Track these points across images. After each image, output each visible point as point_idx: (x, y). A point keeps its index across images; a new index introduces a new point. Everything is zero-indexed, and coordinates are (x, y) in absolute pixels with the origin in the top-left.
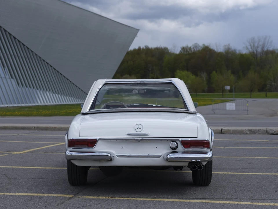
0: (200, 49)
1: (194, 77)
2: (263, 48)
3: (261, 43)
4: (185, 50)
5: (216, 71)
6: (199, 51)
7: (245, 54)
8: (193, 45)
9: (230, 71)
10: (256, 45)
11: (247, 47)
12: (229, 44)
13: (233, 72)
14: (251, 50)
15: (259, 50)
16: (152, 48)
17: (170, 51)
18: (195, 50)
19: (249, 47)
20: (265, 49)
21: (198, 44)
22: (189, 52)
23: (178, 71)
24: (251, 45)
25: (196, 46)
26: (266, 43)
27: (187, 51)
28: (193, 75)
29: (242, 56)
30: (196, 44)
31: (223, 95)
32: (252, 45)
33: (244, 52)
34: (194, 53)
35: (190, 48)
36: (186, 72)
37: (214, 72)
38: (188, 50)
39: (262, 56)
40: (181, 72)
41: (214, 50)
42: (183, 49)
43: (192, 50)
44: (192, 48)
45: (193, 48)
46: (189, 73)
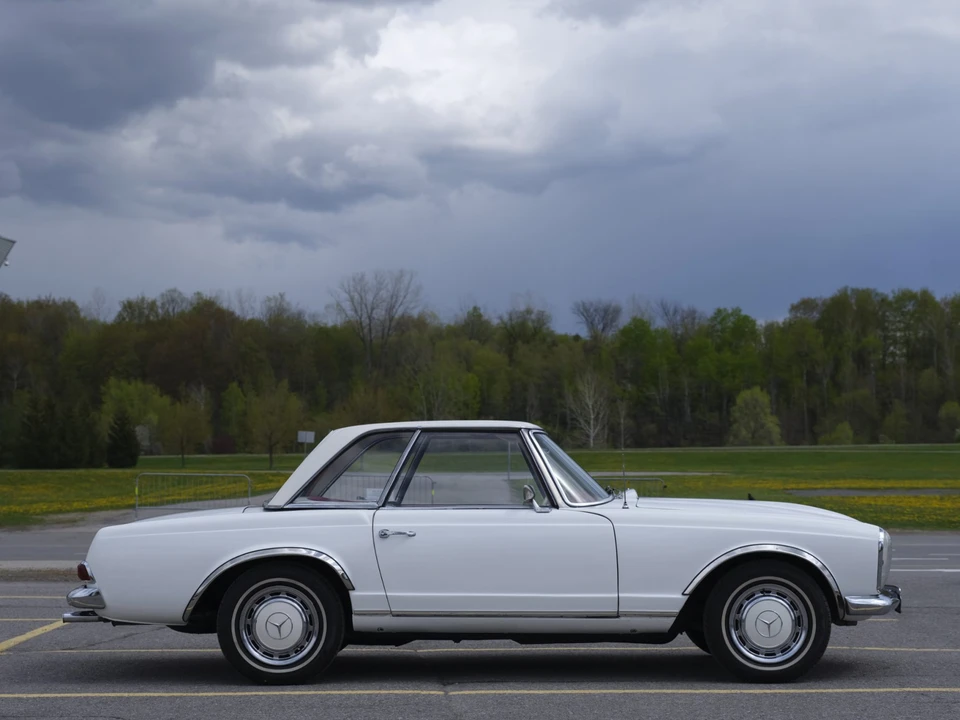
0: (186, 307)
1: (166, 400)
2: (391, 309)
3: (384, 294)
4: (136, 313)
5: (241, 384)
6: (182, 315)
7: (334, 328)
8: (162, 295)
9: (285, 383)
10: (370, 297)
11: (338, 305)
12: (282, 296)
13: (295, 387)
14: (350, 313)
15: (380, 314)
16: (20, 304)
17: (82, 314)
18: (171, 310)
19: (347, 306)
20: (399, 312)
21: (180, 293)
22: (148, 316)
23: (112, 381)
24: (352, 299)
25: (172, 297)
26: (402, 294)
27: (141, 314)
28: (161, 396)
29: (323, 333)
30: (175, 291)
31: (271, 460)
32: (356, 296)
33: (331, 320)
34: (166, 322)
35: (153, 303)
36: (140, 385)
37: (234, 385)
38: (146, 312)
39: (388, 335)
40: (123, 383)
41: (232, 314)
42: (129, 306)
43: (160, 311)
44: (159, 304)
45: (163, 304)
46: (150, 387)
